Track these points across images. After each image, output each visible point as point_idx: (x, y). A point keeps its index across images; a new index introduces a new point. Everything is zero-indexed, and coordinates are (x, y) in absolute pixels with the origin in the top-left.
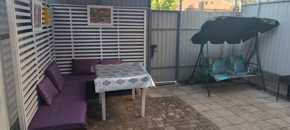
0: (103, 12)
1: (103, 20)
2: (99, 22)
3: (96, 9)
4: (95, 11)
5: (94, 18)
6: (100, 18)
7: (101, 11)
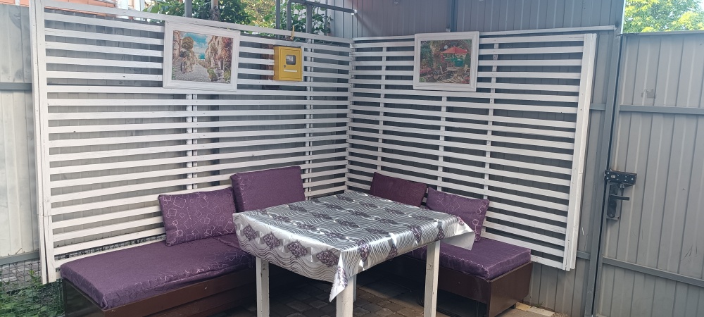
0: (451, 50)
1: (450, 75)
2: (439, 79)
3: (434, 42)
4: (433, 49)
5: (429, 69)
6: (444, 69)
7: (446, 47)
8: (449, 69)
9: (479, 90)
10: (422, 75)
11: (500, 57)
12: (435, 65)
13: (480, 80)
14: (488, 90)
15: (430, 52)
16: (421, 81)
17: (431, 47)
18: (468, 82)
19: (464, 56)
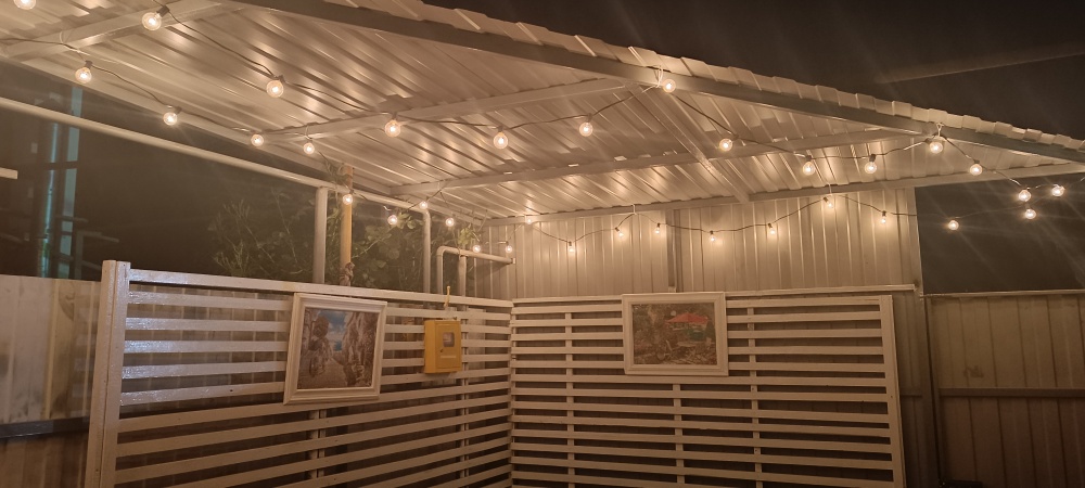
0: (682, 317)
1: (683, 353)
2: (667, 360)
3: (654, 306)
4: (653, 316)
5: (648, 345)
7: (674, 313)
8: (681, 344)
9: (732, 373)
10: (637, 353)
11: (758, 326)
12: (657, 339)
13: (732, 358)
14: (746, 373)
15: (649, 320)
16: (636, 362)
17: (649, 313)
18: (714, 362)
19: (704, 326)
